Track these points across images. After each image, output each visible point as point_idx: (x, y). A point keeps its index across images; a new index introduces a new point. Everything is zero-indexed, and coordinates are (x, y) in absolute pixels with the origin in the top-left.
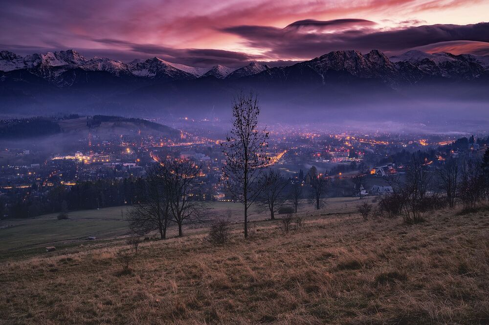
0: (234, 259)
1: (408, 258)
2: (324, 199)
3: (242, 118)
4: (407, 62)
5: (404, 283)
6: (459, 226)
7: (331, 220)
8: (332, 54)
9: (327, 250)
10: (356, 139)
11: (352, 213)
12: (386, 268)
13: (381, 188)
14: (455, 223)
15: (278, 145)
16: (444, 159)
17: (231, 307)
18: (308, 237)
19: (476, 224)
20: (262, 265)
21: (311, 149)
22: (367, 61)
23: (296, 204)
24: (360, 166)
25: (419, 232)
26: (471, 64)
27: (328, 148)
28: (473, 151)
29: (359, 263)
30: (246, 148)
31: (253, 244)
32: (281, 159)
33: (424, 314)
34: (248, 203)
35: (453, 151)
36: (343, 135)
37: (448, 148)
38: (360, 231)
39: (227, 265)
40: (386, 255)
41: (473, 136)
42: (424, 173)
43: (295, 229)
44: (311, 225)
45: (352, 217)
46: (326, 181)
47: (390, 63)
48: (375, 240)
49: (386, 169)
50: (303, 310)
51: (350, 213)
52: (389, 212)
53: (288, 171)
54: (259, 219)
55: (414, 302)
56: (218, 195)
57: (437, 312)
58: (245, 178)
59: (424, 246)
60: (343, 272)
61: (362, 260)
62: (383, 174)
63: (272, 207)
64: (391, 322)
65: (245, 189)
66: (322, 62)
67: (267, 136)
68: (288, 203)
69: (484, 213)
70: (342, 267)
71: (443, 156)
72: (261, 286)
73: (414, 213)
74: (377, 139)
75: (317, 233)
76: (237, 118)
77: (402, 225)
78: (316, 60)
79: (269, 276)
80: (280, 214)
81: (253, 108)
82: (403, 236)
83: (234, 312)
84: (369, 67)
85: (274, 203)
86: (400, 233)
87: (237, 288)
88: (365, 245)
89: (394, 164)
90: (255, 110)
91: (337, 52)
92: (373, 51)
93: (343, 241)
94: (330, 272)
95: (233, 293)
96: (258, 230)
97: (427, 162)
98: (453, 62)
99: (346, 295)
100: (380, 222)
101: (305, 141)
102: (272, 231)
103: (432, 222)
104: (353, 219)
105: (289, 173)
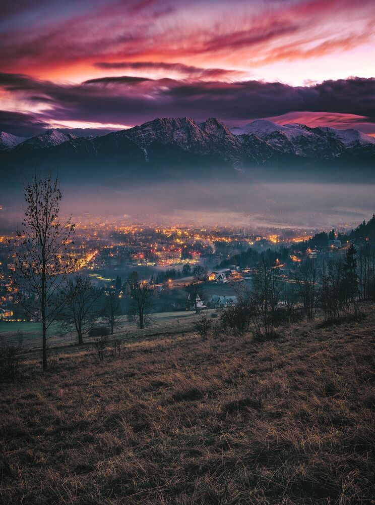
0: (31, 396)
1: (262, 382)
2: (149, 315)
3: (38, 205)
4: (252, 135)
5: (259, 411)
6: (321, 341)
7: (159, 342)
8: (156, 122)
9: (158, 378)
10: (190, 235)
11: (186, 332)
12: (235, 396)
13: (222, 298)
14: (316, 338)
15: (87, 243)
16: (299, 260)
17: (30, 459)
18: (130, 364)
19: (341, 338)
20: (70, 402)
21: (131, 248)
22: (202, 132)
23: (112, 323)
24: (195, 270)
25: (273, 350)
26: (331, 140)
27: (154, 246)
28: (334, 249)
29: (201, 391)
30: (43, 245)
31: (56, 377)
32: (91, 263)
33: (288, 445)
34: (47, 322)
35: (310, 250)
36: (173, 229)
37: (303, 247)
38: (198, 352)
39: (21, 405)
40: (233, 380)
41: (333, 230)
42: (275, 278)
43: (112, 355)
44: (133, 349)
45: (187, 337)
46: (151, 291)
47: (232, 136)
48: (218, 362)
49: (228, 274)
50: (131, 454)
51: (183, 333)
52: (233, 327)
53: (100, 277)
54: (62, 344)
55: (275, 432)
56: (4, 313)
57: (303, 442)
58: (43, 287)
59: (281, 366)
60: (180, 404)
61: (204, 388)
62: (225, 280)
63: (80, 328)
64: (247, 459)
65: (43, 303)
66: (144, 132)
67: (72, 229)
68: (100, 321)
69: (349, 324)
70: (178, 398)
71: (298, 256)
72: (71, 429)
73: (266, 328)
74: (217, 235)
75: (142, 358)
76: (31, 204)
77: (252, 343)
78: (136, 128)
79: (81, 415)
80: (90, 336)
81: (53, 191)
82: (253, 357)
83: (35, 465)
84: (205, 140)
85: (83, 322)
86: (249, 353)
87: (36, 434)
88: (206, 370)
89: (238, 267)
90: (56, 194)
91: (164, 120)
92: (209, 119)
93: (177, 367)
94: (163, 406)
95: (32, 442)
96: (61, 359)
97: (279, 264)
98: (309, 136)
99: (186, 432)
100: (222, 340)
101: (123, 237)
102: (80, 360)
103: (288, 338)
104: (187, 340)
105: (102, 281)
